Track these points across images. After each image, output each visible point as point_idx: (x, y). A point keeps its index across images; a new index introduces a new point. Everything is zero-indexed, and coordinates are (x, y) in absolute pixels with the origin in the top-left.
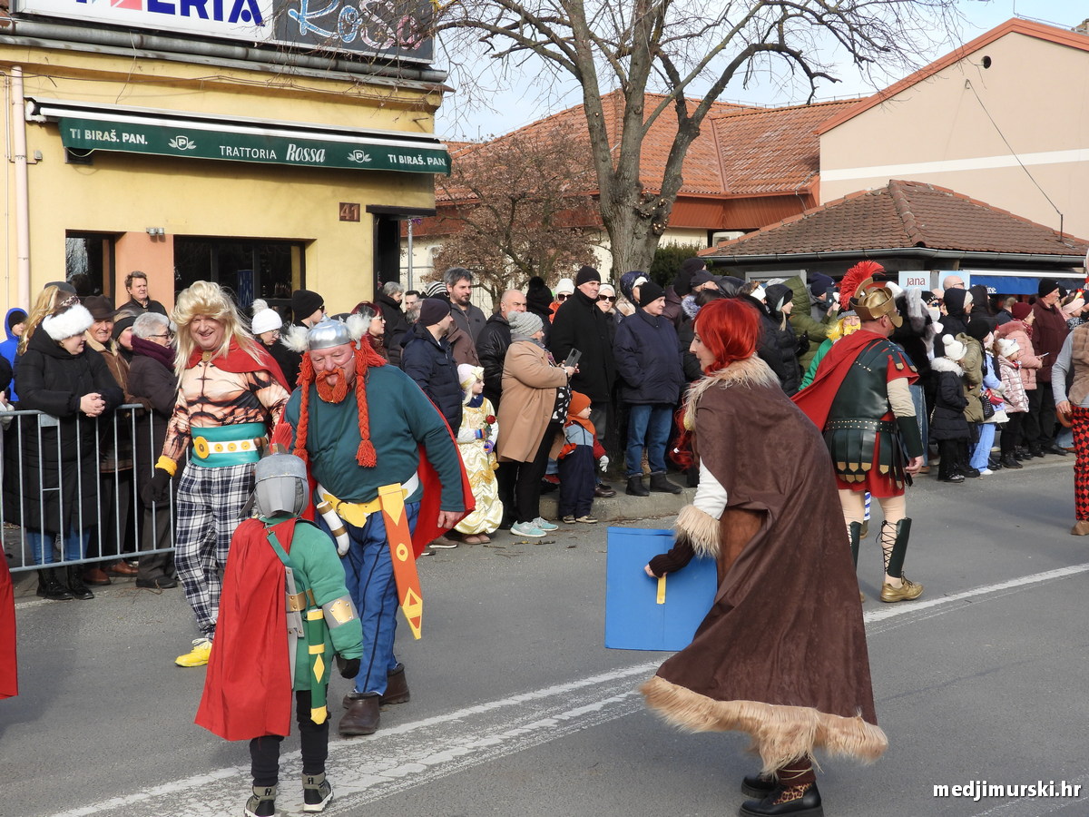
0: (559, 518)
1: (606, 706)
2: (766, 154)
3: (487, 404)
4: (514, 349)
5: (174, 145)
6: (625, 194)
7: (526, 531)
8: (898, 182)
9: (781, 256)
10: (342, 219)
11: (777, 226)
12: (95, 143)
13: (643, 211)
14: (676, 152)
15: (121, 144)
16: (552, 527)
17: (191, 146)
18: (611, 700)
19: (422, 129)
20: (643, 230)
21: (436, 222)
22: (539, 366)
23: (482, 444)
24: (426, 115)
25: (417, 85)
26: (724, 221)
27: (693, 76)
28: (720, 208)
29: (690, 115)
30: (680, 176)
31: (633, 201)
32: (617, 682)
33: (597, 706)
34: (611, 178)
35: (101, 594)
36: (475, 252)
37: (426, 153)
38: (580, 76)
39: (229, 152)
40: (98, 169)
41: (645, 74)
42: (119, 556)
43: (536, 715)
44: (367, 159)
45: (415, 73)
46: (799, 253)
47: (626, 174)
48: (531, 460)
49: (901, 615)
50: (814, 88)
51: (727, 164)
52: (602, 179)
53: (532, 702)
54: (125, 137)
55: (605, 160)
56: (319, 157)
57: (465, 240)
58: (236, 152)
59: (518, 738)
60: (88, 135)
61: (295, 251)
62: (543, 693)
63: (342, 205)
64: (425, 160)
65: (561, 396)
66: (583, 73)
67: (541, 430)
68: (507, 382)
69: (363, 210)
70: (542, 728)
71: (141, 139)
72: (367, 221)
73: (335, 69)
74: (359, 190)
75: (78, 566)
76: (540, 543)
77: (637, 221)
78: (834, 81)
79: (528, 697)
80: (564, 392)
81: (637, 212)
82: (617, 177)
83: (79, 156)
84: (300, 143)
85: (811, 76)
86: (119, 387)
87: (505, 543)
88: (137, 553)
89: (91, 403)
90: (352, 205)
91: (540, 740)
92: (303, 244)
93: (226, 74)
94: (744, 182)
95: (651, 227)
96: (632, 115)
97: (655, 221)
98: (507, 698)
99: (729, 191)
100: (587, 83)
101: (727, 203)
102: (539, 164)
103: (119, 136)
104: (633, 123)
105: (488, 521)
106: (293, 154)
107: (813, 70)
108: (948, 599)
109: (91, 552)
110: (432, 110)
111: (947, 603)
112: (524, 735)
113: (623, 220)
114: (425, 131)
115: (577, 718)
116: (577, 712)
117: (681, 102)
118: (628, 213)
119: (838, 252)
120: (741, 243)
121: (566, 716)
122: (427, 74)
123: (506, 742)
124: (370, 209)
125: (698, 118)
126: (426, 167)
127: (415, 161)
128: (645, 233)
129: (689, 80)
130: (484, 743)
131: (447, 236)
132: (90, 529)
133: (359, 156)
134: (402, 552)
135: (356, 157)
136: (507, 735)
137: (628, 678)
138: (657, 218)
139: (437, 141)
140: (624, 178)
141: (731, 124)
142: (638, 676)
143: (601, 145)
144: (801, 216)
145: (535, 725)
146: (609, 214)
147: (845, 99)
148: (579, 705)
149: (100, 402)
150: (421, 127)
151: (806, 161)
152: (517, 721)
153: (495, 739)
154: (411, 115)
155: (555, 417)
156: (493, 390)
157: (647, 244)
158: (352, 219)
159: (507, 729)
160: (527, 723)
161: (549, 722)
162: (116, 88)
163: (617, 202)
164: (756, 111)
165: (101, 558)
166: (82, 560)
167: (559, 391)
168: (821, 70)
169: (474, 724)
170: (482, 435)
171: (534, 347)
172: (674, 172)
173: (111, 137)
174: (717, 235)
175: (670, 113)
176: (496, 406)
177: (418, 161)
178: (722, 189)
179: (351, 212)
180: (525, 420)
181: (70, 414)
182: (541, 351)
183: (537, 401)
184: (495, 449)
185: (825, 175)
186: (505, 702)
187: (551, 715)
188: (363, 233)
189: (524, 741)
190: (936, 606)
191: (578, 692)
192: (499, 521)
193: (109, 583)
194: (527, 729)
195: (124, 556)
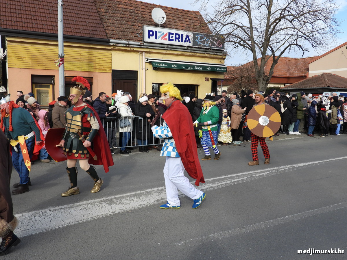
0: (243, 140)
1: (242, 179)
2: (298, 68)
3: (229, 117)
4: (233, 107)
5: (173, 66)
6: (261, 75)
7: (236, 143)
8: (325, 73)
9: (298, 88)
10: (205, 81)
11: (298, 82)
12: (158, 66)
13: (264, 79)
14: (272, 67)
15: (163, 66)
16: (241, 142)
17: (176, 67)
18: (243, 178)
19: (222, 63)
20: (264, 83)
21: (226, 82)
22: (239, 110)
23: (227, 125)
24: (223, 60)
25: (221, 54)
26: (288, 82)
27: (276, 51)
28: (287, 79)
29: (276, 59)
30: (273, 71)
31: (262, 77)
32: (246, 174)
33: (240, 179)
34: (258, 72)
35: (150, 152)
36: (235, 88)
37: (222, 68)
38: (252, 51)
39: (184, 68)
40: (159, 71)
41: (266, 50)
42: (154, 144)
43: (226, 180)
44: (210, 69)
45: (221, 52)
46: (302, 88)
47: (261, 71)
48: (237, 129)
49: (312, 164)
50: (304, 53)
51: (289, 70)
52: (256, 72)
53: (227, 178)
54: (164, 65)
55: (257, 68)
56: (201, 69)
57: (234, 85)
58: (185, 68)
59: (221, 185)
60: (157, 65)
61: (196, 87)
62: (230, 176)
63: (205, 78)
64: (222, 69)
65: (243, 116)
66: (253, 50)
67: (239, 123)
68: (232, 113)
69: (210, 79)
70: (227, 183)
71: (167, 65)
72: (210, 81)
73: (205, 51)
74: (209, 75)
75: (146, 146)
76: (238, 145)
77: (263, 81)
78: (308, 51)
79: (226, 176)
80: (244, 115)
81: (263, 79)
82: (259, 72)
83: (155, 69)
84: (197, 66)
85: (303, 50)
86: (154, 112)
87: (231, 146)
88: (157, 144)
89: (148, 115)
90: (207, 78)
91: (226, 186)
92: (198, 86)
93: (183, 52)
94: (292, 74)
95: (266, 82)
96: (263, 59)
97: (267, 81)
98: (222, 176)
99: (289, 75)
100: (254, 53)
101: (288, 78)
102: (247, 70)
103: (162, 65)
104: (263, 61)
105: (229, 141)
106: (196, 68)
107: (304, 49)
108: (323, 161)
109: (148, 143)
110: (224, 59)
111: (323, 162)
112: (223, 184)
113: (260, 81)
114: (223, 63)
115: (235, 181)
116: (235, 180)
117: (274, 57)
118: (261, 79)
119: (310, 88)
120: (290, 86)
121: (233, 181)
122: (223, 52)
123: (219, 185)
124: (211, 79)
125: (278, 59)
126: (222, 70)
127: (220, 69)
128: (265, 83)
129: (276, 52)
130: (214, 185)
131: (230, 85)
132: (148, 139)
133: (209, 68)
134: (24, 151)
135: (208, 68)
136: (219, 184)
137: (248, 174)
138: (268, 80)
139: (225, 65)
140: (261, 72)
141: (290, 62)
142: (250, 173)
143: (256, 65)
144: (303, 80)
145: (225, 182)
146: (257, 79)
147: (315, 56)
148: (236, 179)
149: (150, 114)
150: (222, 62)
151: (306, 69)
152: (222, 181)
153: (217, 185)
154: (220, 60)
155: (242, 120)
156: (229, 114)
157: (265, 85)
158: (207, 81)
159: (220, 183)
160: (224, 182)
161: (229, 182)
162: (162, 56)
163: (259, 77)
164: (296, 59)
165: (150, 145)
166: (147, 145)
167: (243, 115)
168: (305, 49)
169: (214, 181)
170: (227, 123)
171: (237, 106)
172: (272, 71)
173: (161, 65)
174: (286, 85)
175: (272, 58)
176: (230, 118)
177: (221, 69)
178: (288, 75)
179: (207, 79)
180: (236, 121)
181: (145, 117)
182: (239, 107)
183: (238, 117)
184: (230, 126)
185: (310, 72)
186: (221, 177)
187: (229, 181)
188: (209, 84)
189: (222, 185)
190: (320, 162)
191: (236, 176)
192: (232, 140)
193: (151, 150)
194: (224, 183)
195: (155, 144)
